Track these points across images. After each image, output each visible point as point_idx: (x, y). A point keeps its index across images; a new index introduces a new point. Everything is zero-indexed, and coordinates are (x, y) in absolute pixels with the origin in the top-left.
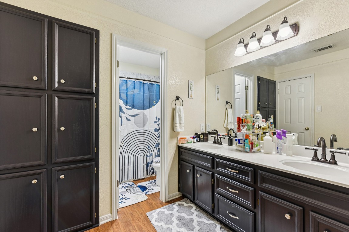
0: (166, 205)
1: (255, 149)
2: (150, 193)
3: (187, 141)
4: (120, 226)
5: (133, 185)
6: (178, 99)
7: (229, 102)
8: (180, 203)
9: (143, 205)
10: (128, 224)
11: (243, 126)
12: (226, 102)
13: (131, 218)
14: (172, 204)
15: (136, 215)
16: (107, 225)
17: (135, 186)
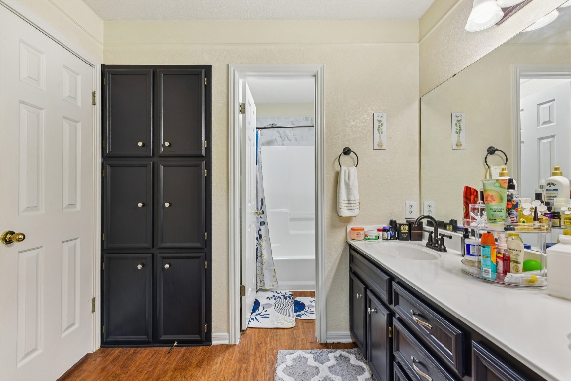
0: (317, 348)
1: (509, 277)
2: (303, 317)
3: (365, 236)
4: (234, 356)
5: (289, 297)
6: (349, 154)
7: (497, 150)
8: (345, 353)
9: (284, 336)
10: (244, 358)
11: (474, 209)
12: (488, 150)
13: (253, 351)
14: (329, 350)
15: (263, 350)
16: (219, 348)
17: (291, 300)
